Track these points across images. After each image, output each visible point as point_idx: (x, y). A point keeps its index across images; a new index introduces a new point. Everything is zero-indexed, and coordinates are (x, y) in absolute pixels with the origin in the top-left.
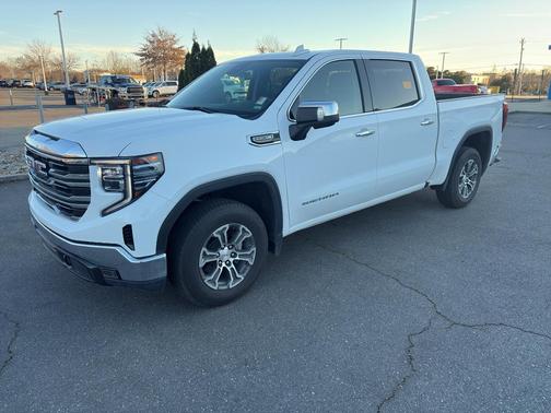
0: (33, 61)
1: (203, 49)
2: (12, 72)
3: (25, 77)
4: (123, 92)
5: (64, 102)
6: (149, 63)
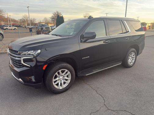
1: (60, 16)
3: (22, 24)
5: (29, 31)
6: (53, 20)
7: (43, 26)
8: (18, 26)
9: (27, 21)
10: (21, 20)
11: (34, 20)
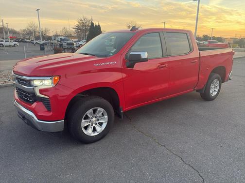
0: (30, 31)
1: (96, 25)
2: (21, 35)
3: (27, 37)
4: (65, 44)
5: (40, 49)
6: (79, 32)
7: (62, 42)
8: (21, 40)
9: (35, 32)
10: (24, 30)
11: (46, 31)
